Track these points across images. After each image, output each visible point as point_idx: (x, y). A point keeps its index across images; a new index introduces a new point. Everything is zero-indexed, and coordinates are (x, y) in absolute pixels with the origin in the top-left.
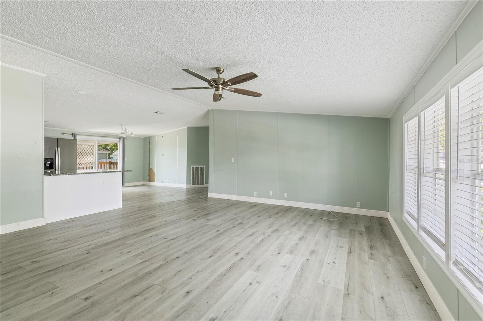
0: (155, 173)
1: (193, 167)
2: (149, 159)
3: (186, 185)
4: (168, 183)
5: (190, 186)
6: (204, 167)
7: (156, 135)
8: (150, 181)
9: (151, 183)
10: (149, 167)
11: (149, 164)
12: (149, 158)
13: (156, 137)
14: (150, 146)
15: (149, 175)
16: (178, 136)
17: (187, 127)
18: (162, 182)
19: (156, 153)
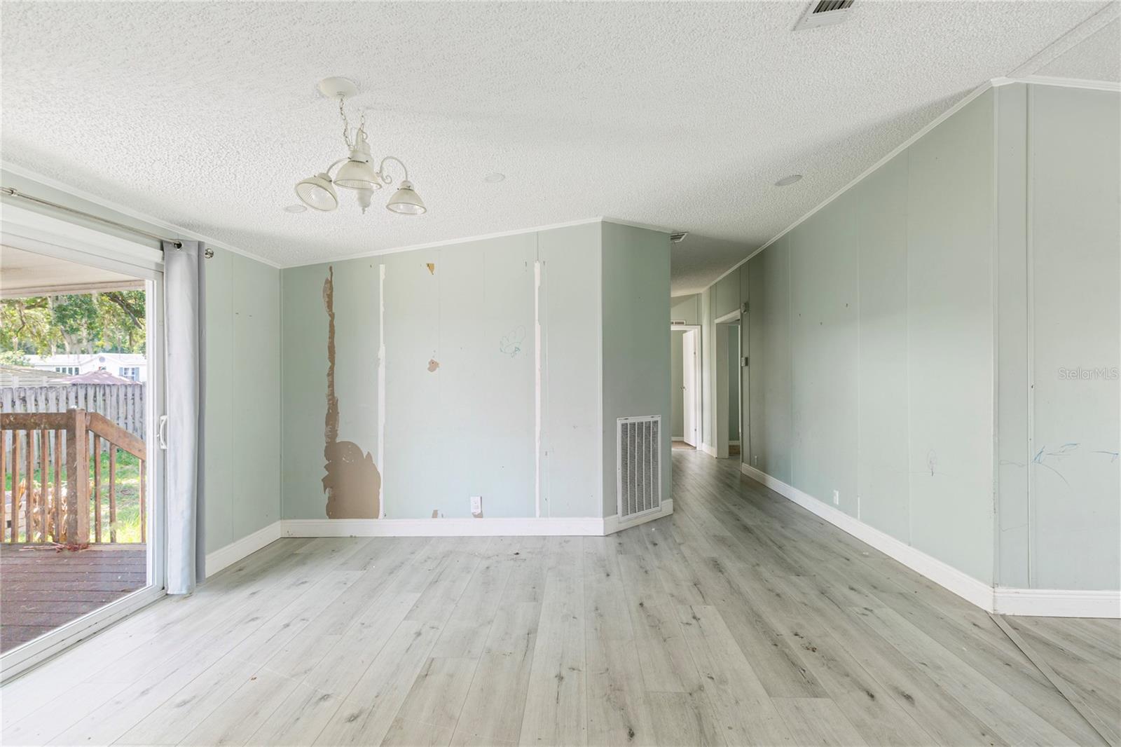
0: (380, 469)
1: (623, 425)
2: (326, 390)
3: (601, 520)
4: (480, 516)
5: (620, 521)
6: (656, 422)
7: (381, 259)
8: (335, 510)
9: (348, 527)
10: (332, 433)
11: (332, 417)
12: (331, 385)
13: (382, 267)
14: (332, 316)
15: (329, 483)
16: (537, 266)
17: (599, 219)
18: (435, 515)
19: (382, 353)
